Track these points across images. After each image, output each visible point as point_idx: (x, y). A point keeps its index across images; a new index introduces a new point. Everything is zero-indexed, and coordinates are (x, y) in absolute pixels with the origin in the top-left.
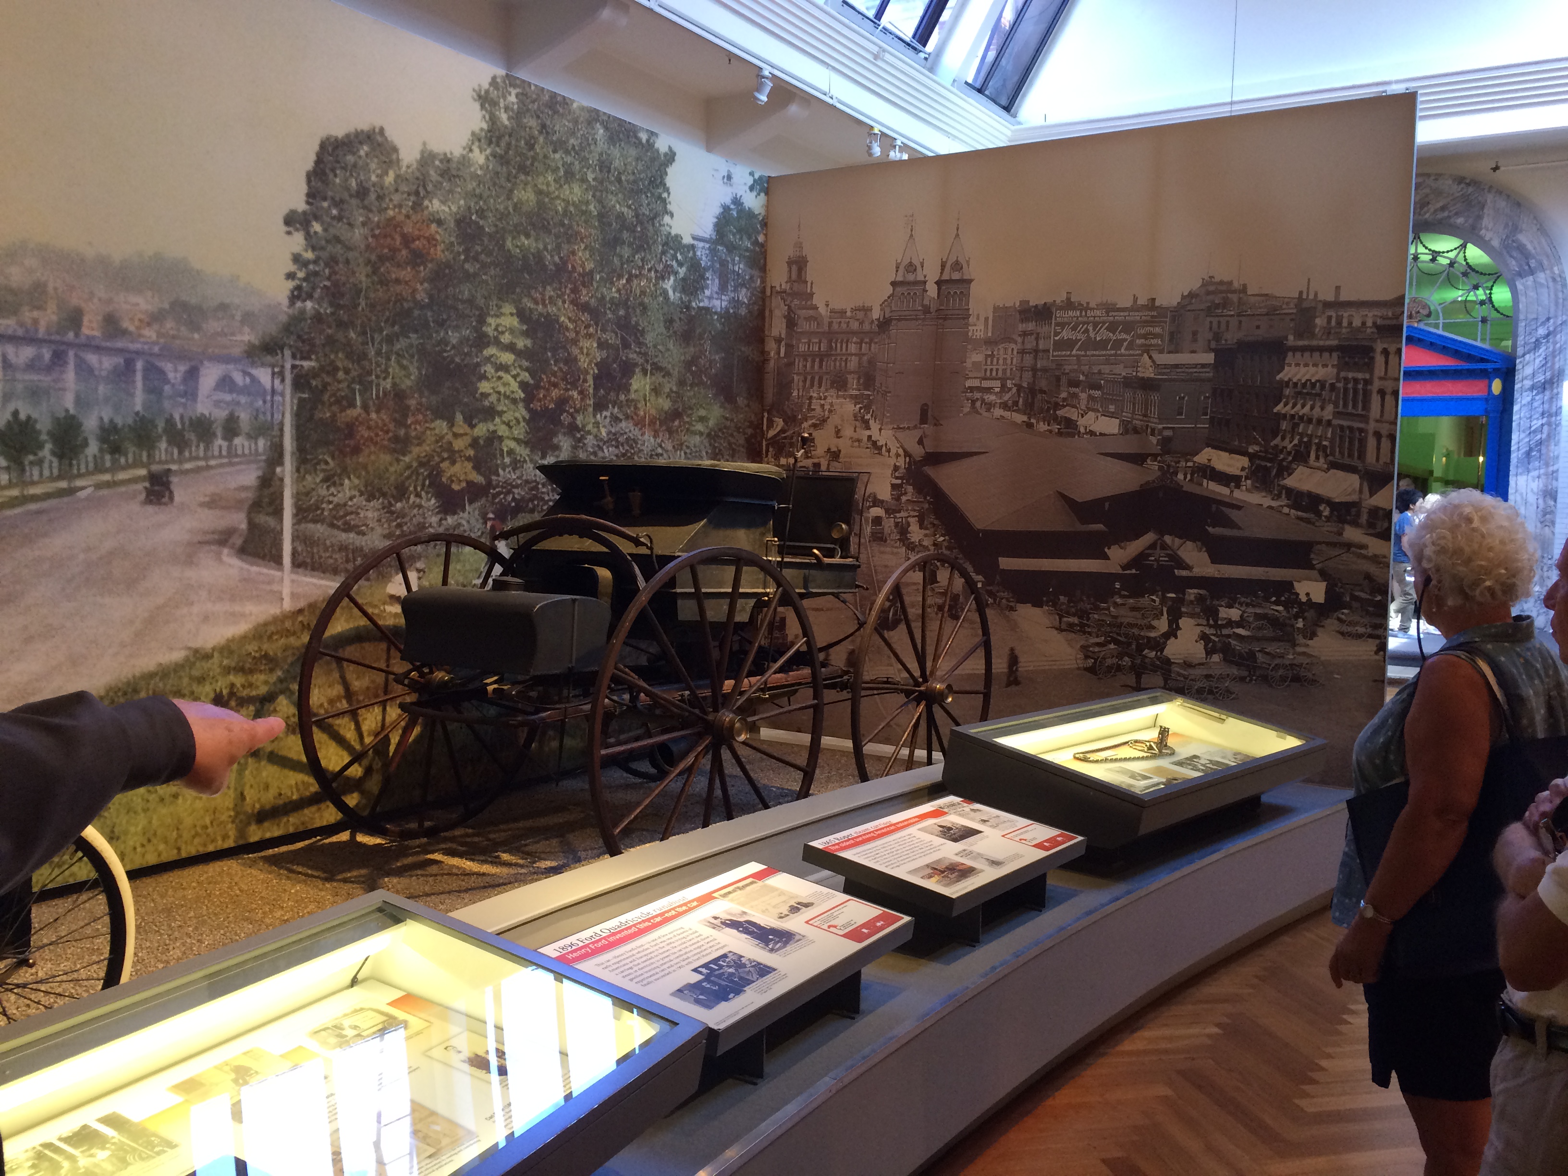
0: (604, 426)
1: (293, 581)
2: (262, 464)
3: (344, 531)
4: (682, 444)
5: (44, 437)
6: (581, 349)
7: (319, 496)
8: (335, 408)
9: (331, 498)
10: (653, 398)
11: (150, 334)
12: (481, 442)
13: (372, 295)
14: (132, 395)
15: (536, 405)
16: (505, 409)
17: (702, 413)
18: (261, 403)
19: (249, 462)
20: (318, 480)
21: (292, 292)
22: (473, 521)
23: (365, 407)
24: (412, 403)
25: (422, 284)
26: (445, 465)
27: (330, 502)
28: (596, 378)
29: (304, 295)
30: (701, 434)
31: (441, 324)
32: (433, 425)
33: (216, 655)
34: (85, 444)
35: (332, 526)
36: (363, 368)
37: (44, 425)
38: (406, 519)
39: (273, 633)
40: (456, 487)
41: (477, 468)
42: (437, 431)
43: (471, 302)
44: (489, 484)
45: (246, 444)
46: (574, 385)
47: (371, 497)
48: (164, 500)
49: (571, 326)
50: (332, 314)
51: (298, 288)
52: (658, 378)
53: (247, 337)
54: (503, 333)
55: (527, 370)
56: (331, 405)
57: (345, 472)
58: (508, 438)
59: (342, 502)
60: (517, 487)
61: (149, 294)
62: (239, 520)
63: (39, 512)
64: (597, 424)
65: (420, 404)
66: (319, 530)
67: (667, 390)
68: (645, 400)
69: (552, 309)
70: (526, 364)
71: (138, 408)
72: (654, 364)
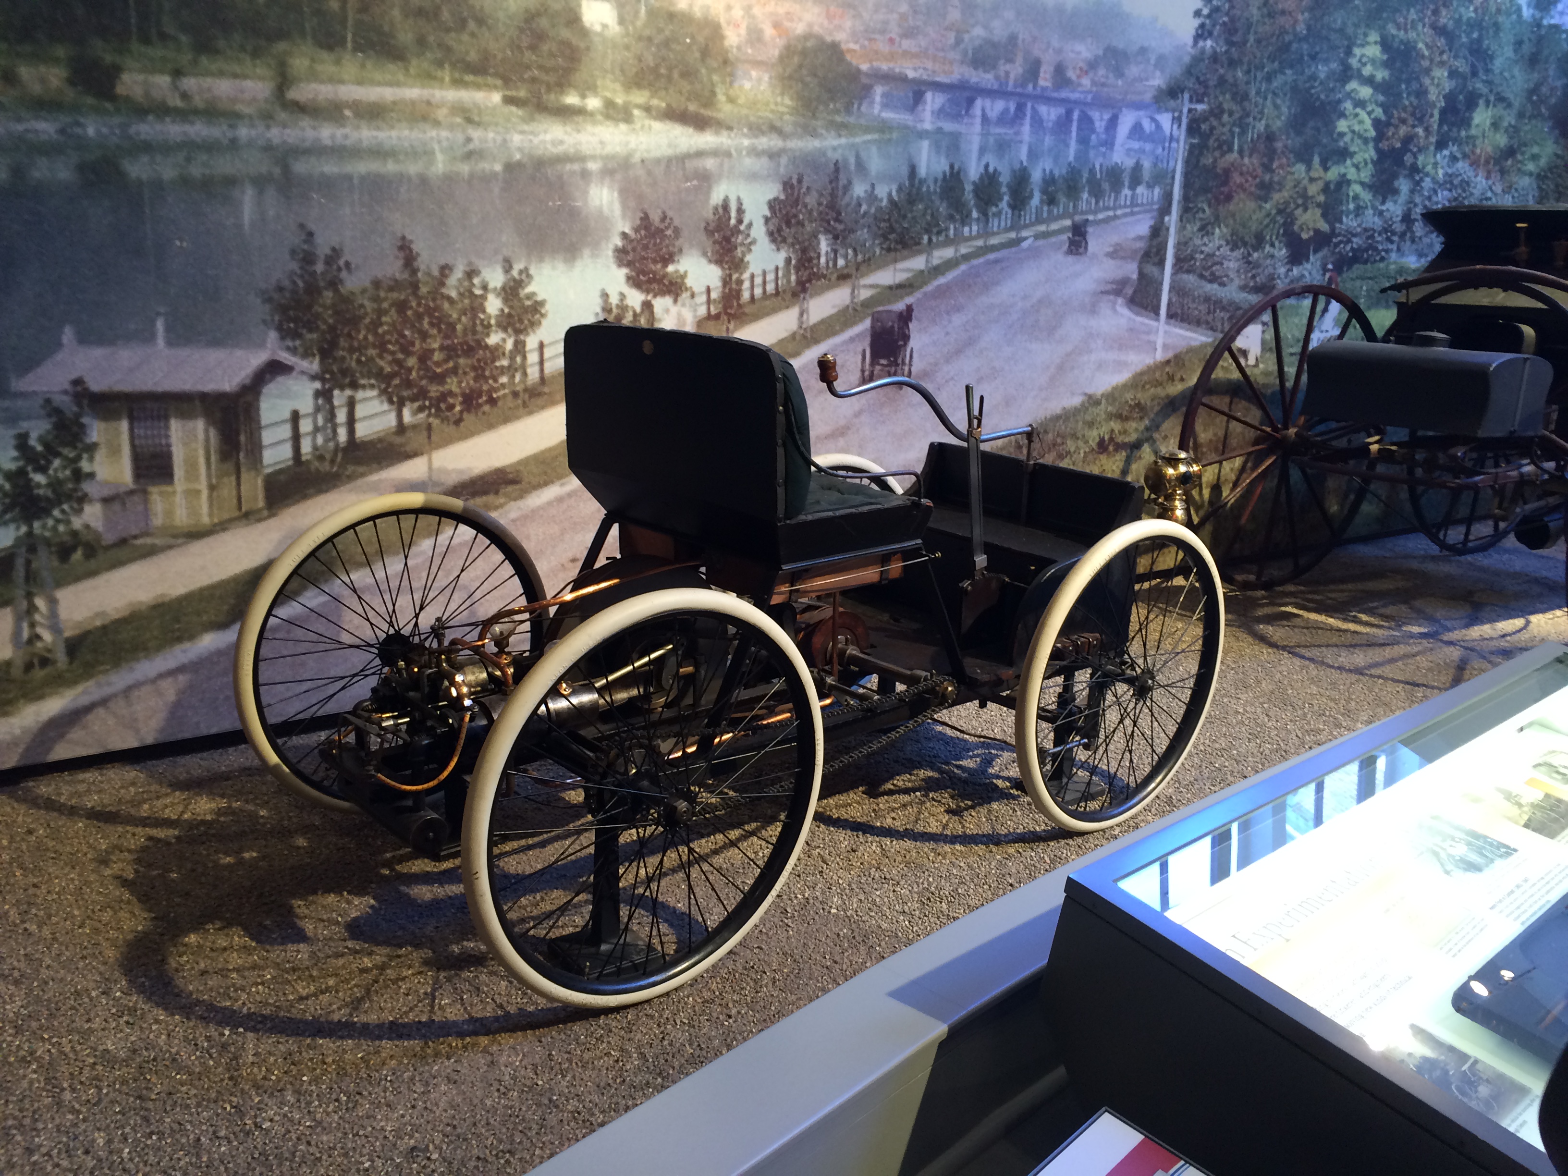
0: (1442, 168)
1: (1166, 332)
2: (1155, 214)
3: (1210, 281)
4: (1510, 187)
5: (1004, 189)
6: (1433, 79)
7: (1195, 245)
8: (1217, 154)
9: (1203, 248)
10: (1491, 134)
11: (1086, 82)
12: (1332, 187)
13: (1260, 30)
14: (1067, 146)
15: (1384, 145)
16: (1357, 150)
17: (1536, 150)
18: (1160, 150)
19: (1146, 211)
20: (1195, 229)
21: (1197, 30)
22: (1314, 272)
23: (1241, 152)
24: (1279, 145)
25: (1303, 13)
26: (1299, 211)
27: (1202, 252)
28: (1443, 112)
29: (1206, 34)
30: (1531, 174)
31: (1313, 57)
32: (1293, 170)
33: (1104, 401)
34: (1031, 196)
35: (1201, 276)
36: (1244, 110)
37: (1005, 178)
38: (1260, 270)
39: (1146, 383)
40: (1305, 236)
41: (1324, 215)
42: (1296, 176)
43: (1341, 31)
44: (1333, 233)
45: (1145, 193)
46: (1421, 120)
47: (1234, 247)
48: (1081, 250)
49: (1426, 53)
50: (1226, 52)
51: (1202, 26)
52: (1500, 110)
53: (1158, 81)
54: (1365, 64)
55: (1382, 105)
56: (1214, 150)
57: (1217, 220)
58: (1355, 182)
59: (1211, 252)
60: (1355, 235)
61: (1089, 40)
62: (1131, 270)
63: (997, 261)
64: (1435, 164)
65: (1286, 146)
66: (1190, 279)
67: (1506, 124)
68: (1484, 136)
69: (1412, 35)
70: (1381, 98)
71: (1071, 158)
72: (1498, 93)
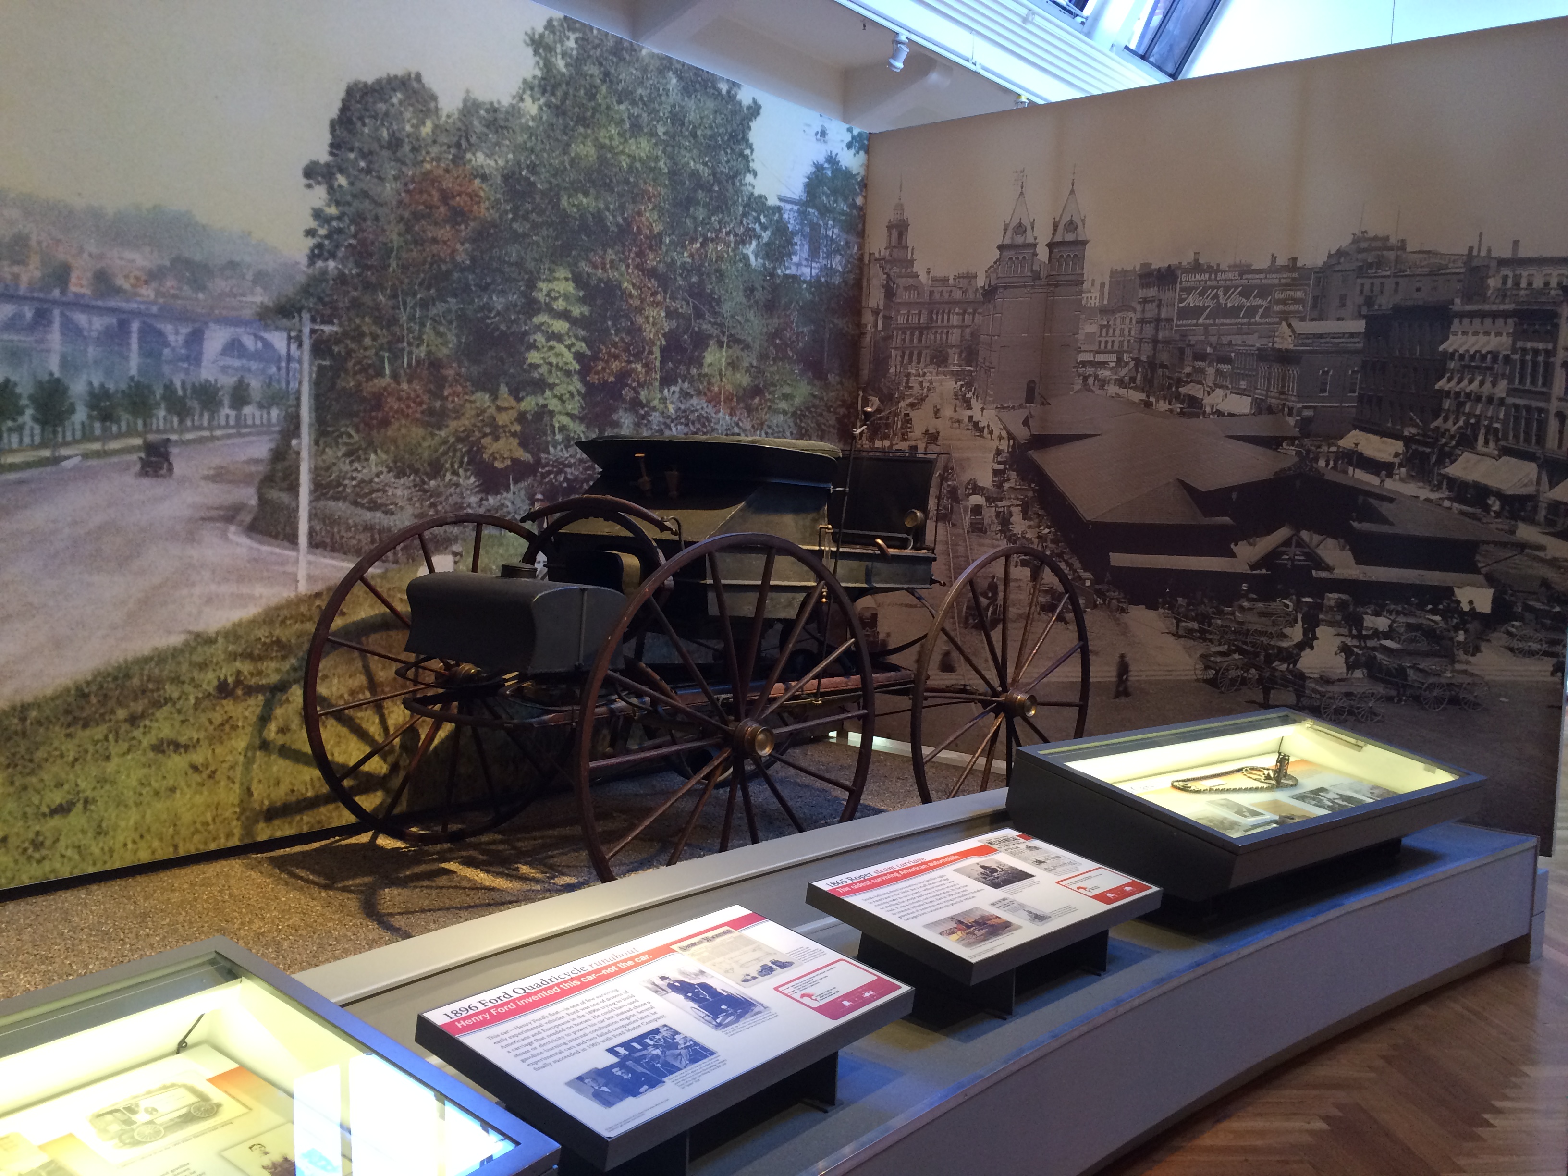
0: (672, 403)
1: (309, 563)
2: (277, 436)
3: (370, 509)
4: (762, 424)
5: (24, 402)
6: (647, 317)
7: (341, 471)
8: (361, 377)
9: (355, 474)
10: (729, 373)
11: (148, 292)
12: (530, 417)
13: (404, 255)
14: (127, 358)
15: (593, 378)
16: (557, 381)
17: (787, 390)
18: (274, 370)
19: (259, 434)
20: (340, 454)
21: (312, 251)
22: (518, 502)
23: (395, 376)
24: (450, 373)
25: (462, 244)
26: (486, 441)
27: (353, 479)
28: (663, 350)
29: (326, 254)
30: (785, 413)
31: (485, 288)
32: (473, 398)
33: (221, 640)
34: (72, 410)
35: (356, 504)
36: (394, 334)
37: (25, 388)
38: (442, 498)
39: (286, 618)
40: (498, 465)
41: (524, 444)
42: (478, 404)
43: (519, 264)
44: (538, 463)
45: (258, 414)
46: (638, 356)
47: (401, 474)
48: (164, 471)
49: (635, 293)
50: (358, 275)
51: (320, 246)
52: (736, 351)
53: (260, 297)
54: (556, 299)
55: (584, 339)
56: (355, 373)
57: (371, 446)
58: (560, 413)
59: (367, 479)
60: (570, 466)
61: (147, 249)
62: (249, 496)
63: (21, 482)
64: (663, 400)
65: (459, 374)
66: (339, 508)
67: (746, 364)
68: (720, 374)
69: (613, 275)
70: (582, 333)
71: (134, 372)
72: (731, 335)
